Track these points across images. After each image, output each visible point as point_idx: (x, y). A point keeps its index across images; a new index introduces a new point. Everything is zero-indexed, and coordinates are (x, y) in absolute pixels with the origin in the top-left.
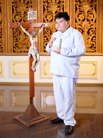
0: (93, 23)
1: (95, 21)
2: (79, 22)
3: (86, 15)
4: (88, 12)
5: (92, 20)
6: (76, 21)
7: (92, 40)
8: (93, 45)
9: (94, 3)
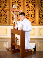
0: (33, 12)
1: (34, 11)
2: (27, 11)
3: (30, 8)
4: (31, 7)
5: (33, 10)
6: (26, 11)
7: (33, 19)
8: (33, 21)
9: (34, 3)
